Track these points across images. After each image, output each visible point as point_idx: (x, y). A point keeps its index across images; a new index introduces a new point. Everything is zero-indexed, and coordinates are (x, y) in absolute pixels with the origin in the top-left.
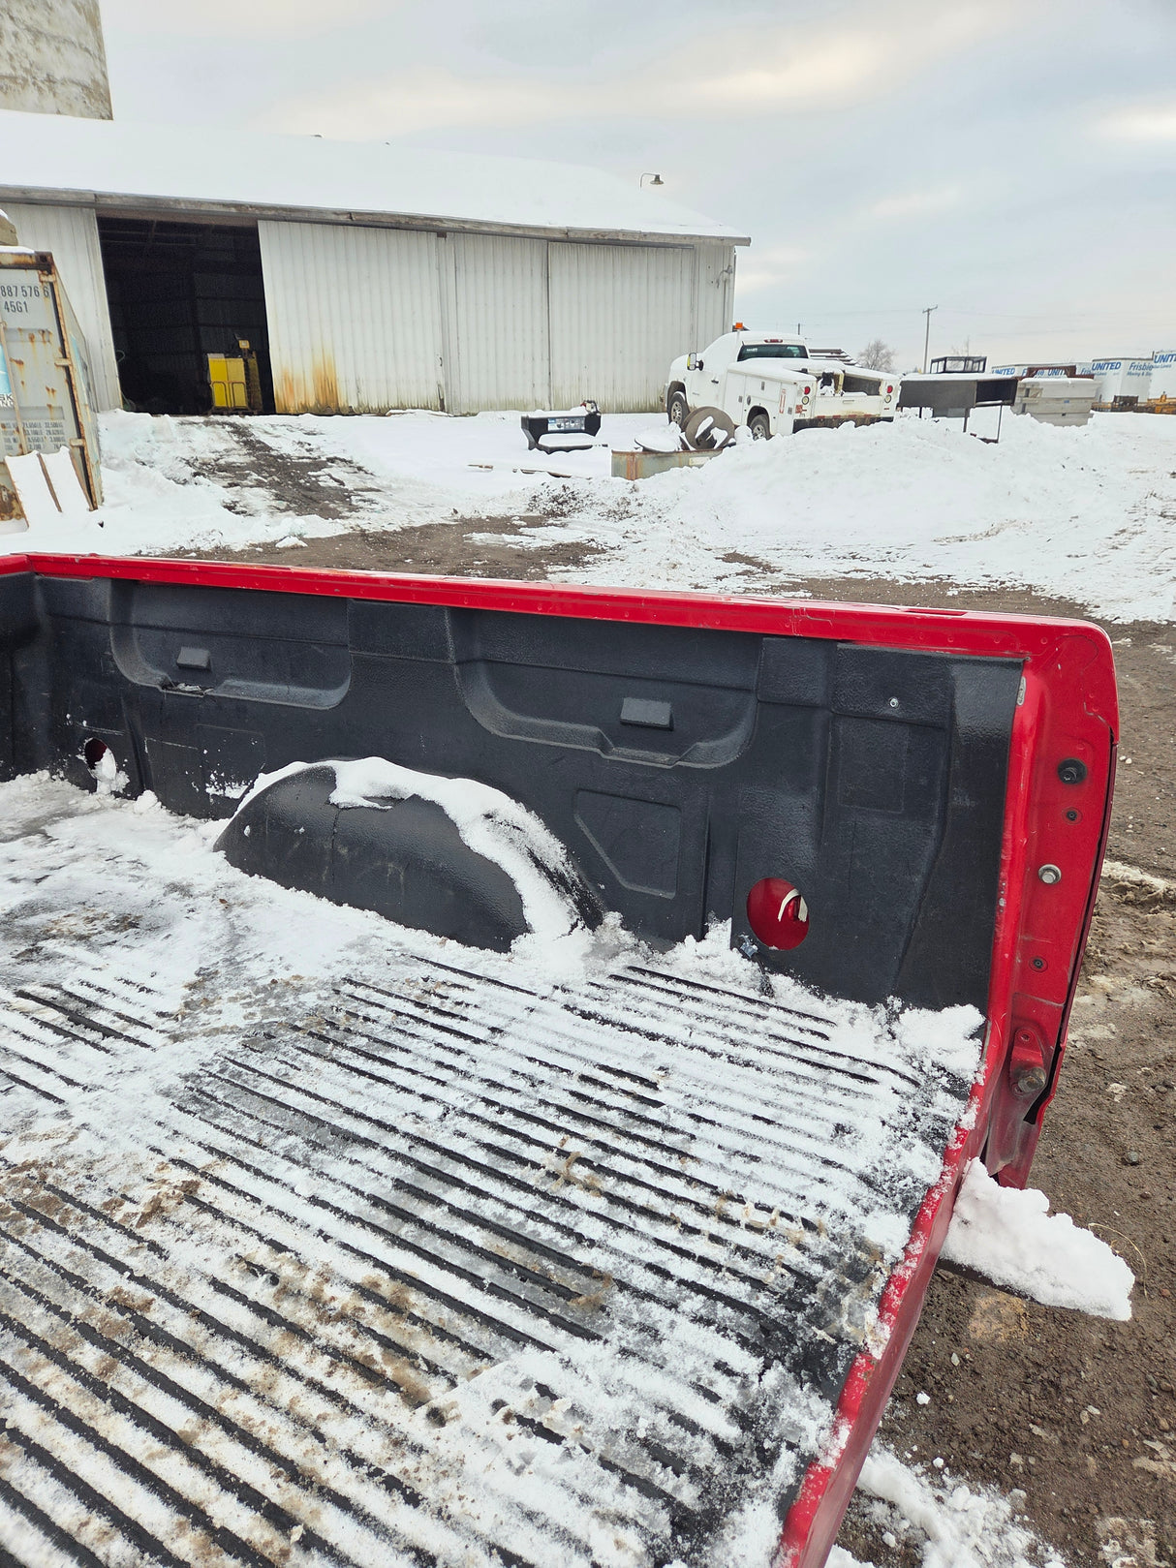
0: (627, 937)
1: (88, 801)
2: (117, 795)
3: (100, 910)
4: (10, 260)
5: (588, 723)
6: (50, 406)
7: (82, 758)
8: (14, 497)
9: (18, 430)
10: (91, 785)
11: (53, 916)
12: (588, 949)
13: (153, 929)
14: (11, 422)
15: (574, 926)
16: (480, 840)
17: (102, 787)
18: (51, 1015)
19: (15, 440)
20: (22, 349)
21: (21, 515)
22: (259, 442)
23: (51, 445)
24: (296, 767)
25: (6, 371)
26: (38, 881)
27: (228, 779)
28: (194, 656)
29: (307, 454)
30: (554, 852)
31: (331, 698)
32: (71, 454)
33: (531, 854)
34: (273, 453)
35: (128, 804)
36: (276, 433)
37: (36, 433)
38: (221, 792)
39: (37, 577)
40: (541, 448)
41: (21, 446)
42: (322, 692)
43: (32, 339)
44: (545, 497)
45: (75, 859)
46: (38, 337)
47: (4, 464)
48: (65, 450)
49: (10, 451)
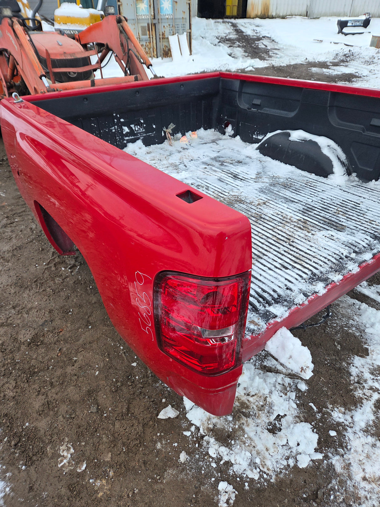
0: (357, 179)
1: (224, 137)
2: (230, 136)
3: (233, 159)
5: (360, 124)
6: (183, 18)
7: (223, 126)
8: (169, 50)
10: (224, 133)
11: (224, 159)
12: (347, 180)
13: (245, 164)
14: (172, 24)
15: (344, 174)
16: (326, 151)
17: (227, 134)
18: (230, 175)
19: (172, 30)
21: (171, 56)
22: (240, 30)
23: (181, 31)
24: (279, 131)
25: (172, 5)
26: (218, 152)
27: (259, 134)
28: (257, 102)
29: (255, 35)
30: (343, 157)
31: (292, 114)
32: (187, 35)
33: (337, 156)
34: (244, 34)
35: (233, 138)
36: (246, 26)
38: (257, 137)
39: (221, 78)
40: (343, 33)
41: (173, 32)
42: (289, 113)
44: (341, 54)
45: (225, 149)
47: (168, 38)
48: (185, 33)
49: (170, 34)
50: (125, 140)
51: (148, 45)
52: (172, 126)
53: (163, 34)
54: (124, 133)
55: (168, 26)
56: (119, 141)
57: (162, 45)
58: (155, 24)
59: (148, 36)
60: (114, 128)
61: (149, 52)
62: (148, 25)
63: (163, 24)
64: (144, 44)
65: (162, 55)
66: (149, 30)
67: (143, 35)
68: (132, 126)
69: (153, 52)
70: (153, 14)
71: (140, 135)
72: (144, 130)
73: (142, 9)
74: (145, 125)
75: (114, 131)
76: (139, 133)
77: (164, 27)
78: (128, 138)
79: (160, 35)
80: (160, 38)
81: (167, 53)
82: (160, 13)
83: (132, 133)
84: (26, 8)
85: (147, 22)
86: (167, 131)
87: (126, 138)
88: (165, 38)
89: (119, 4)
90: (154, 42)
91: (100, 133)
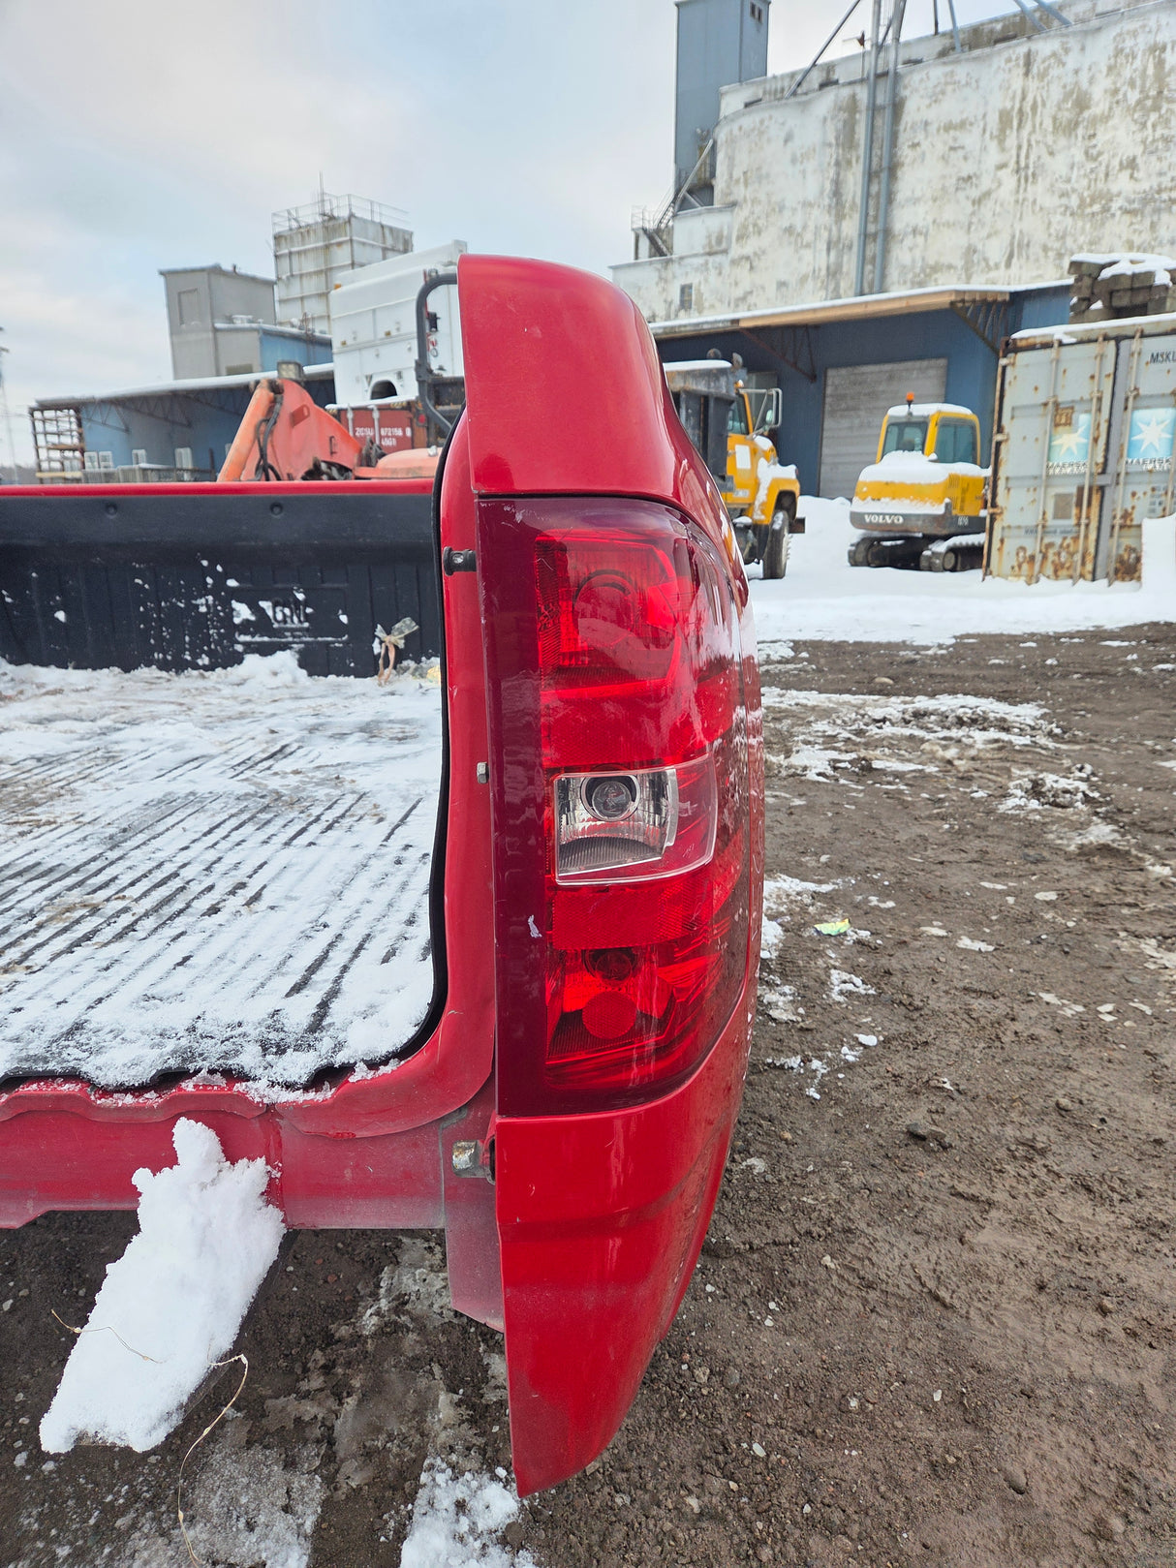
8: (1138, 559)
9: (1166, 493)
14: (1163, 486)
19: (1160, 503)
21: (1139, 578)
41: (1164, 510)
47: (1139, 526)
49: (1152, 513)
50: (239, 643)
51: (1068, 546)
52: (407, 626)
53: (1126, 515)
54: (237, 621)
55: (1149, 493)
56: (218, 643)
57: (1112, 547)
58: (1102, 489)
59: (1073, 521)
60: (203, 601)
61: (1067, 565)
62: (1081, 490)
63: (1130, 489)
64: (1058, 541)
65: (1112, 573)
66: (1079, 504)
67: (1056, 517)
68: (266, 605)
69: (1083, 563)
70: (1100, 460)
71: (294, 637)
72: (306, 625)
73: (1069, 449)
74: (309, 610)
75: (203, 609)
76: (288, 630)
77: (1134, 494)
78: (248, 638)
79: (1114, 517)
80: (1113, 527)
81: (1128, 569)
82: (1125, 459)
83: (262, 624)
85: (1077, 482)
86: (385, 641)
87: (243, 638)
88: (1130, 527)
89: (999, 437)
90: (1093, 536)
91: (159, 609)
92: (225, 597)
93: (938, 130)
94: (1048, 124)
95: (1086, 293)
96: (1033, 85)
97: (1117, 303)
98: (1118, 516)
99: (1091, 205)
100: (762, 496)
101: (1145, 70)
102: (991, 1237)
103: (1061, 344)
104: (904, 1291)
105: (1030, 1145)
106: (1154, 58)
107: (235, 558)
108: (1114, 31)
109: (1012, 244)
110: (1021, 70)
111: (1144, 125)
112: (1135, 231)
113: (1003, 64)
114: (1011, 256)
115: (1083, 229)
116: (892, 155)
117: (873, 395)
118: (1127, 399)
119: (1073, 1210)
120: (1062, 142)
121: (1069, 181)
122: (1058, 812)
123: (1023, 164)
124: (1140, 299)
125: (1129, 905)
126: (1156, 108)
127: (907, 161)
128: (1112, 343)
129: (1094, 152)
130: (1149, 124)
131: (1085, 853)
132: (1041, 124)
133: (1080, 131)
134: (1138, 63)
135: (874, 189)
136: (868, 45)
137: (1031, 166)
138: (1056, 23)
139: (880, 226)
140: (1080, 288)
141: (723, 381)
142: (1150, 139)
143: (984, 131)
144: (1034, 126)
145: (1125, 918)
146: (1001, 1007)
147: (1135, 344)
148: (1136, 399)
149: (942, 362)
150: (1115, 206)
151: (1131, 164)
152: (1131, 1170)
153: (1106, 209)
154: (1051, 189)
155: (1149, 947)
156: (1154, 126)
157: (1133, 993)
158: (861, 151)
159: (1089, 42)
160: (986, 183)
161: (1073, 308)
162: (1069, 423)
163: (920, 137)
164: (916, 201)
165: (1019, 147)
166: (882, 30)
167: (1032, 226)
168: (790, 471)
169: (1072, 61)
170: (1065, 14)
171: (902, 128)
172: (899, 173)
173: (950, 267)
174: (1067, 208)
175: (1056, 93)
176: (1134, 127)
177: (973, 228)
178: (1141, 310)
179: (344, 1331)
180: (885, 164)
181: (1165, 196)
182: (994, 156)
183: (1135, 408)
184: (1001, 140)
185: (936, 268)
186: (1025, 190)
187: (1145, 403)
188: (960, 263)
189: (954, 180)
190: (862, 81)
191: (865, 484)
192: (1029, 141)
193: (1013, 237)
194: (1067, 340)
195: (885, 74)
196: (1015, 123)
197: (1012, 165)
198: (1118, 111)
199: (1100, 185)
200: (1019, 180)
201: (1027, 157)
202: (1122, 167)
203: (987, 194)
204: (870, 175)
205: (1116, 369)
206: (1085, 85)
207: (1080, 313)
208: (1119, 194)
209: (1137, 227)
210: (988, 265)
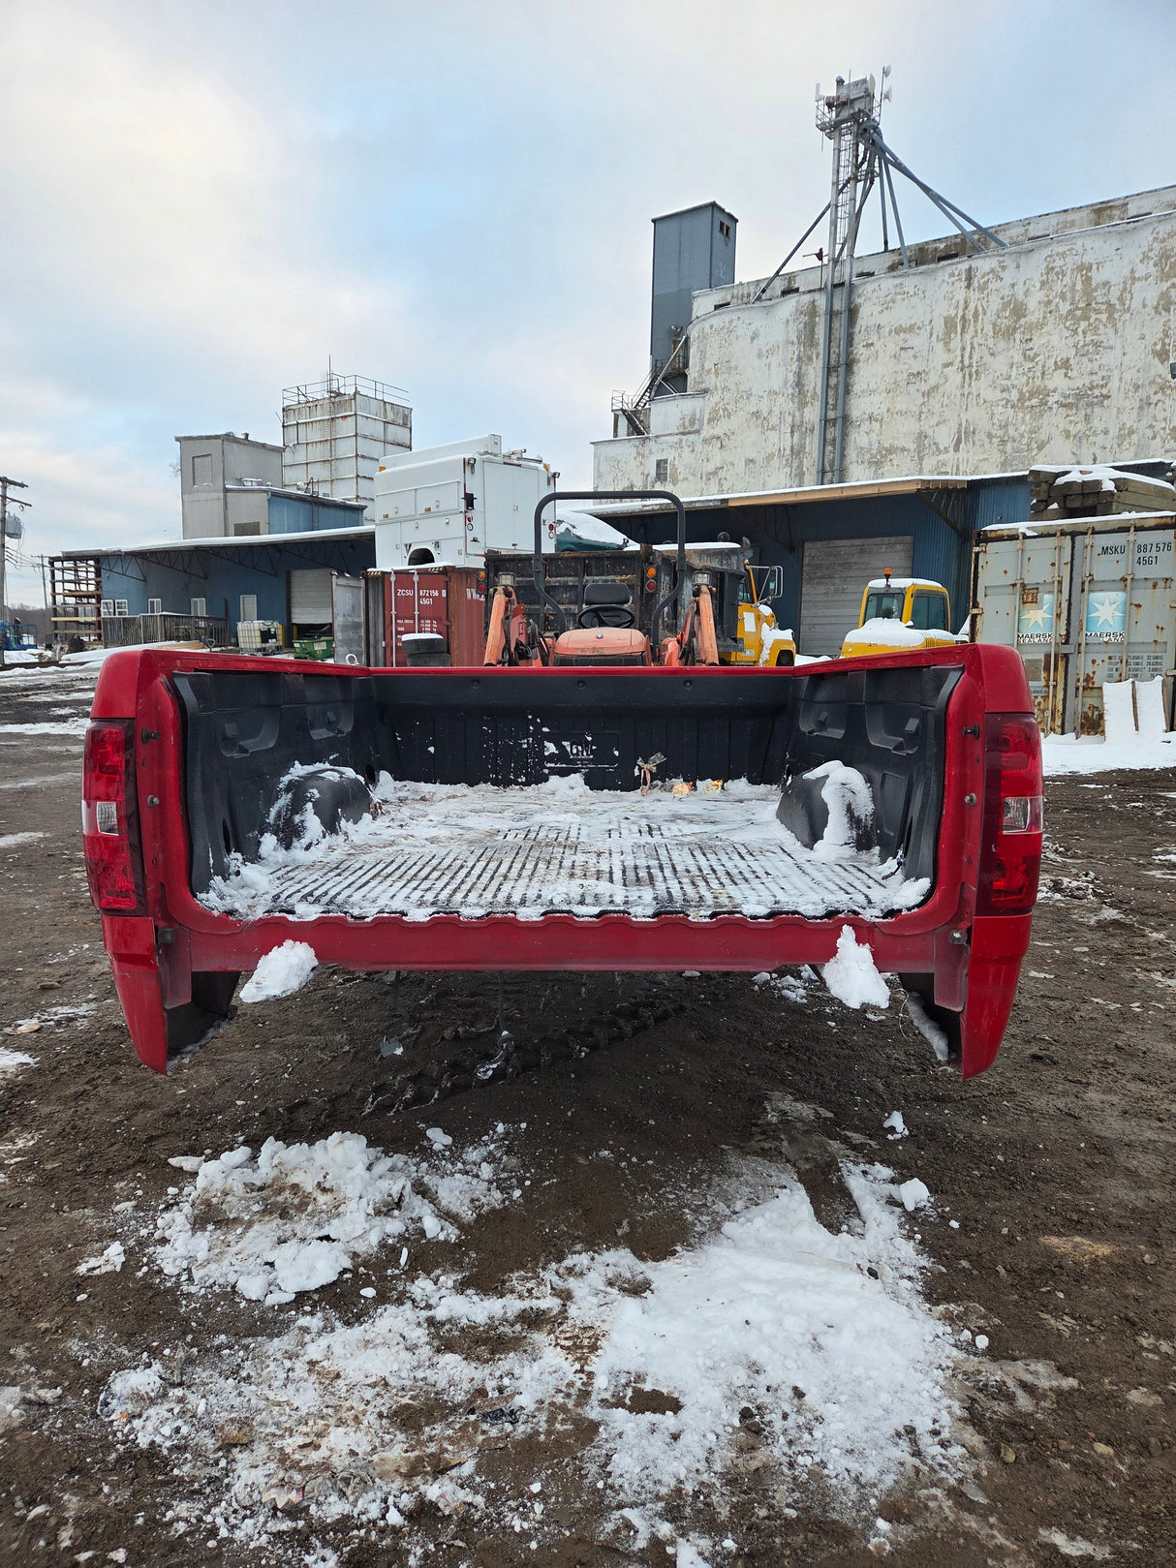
4: (1152, 523)
5: (897, 735)
6: (1156, 641)
8: (1101, 716)
9: (1122, 661)
12: (847, 856)
14: (1118, 655)
15: (848, 844)
19: (1116, 670)
20: (1143, 595)
21: (1103, 733)
23: (1147, 673)
25: (1125, 613)
30: (865, 808)
32: (1164, 682)
33: (850, 805)
37: (1137, 664)
41: (1120, 675)
43: (1154, 586)
46: (1161, 584)
47: (1100, 688)
48: (1159, 679)
49: (1110, 679)
50: (547, 768)
51: (1039, 704)
52: (658, 758)
53: (1088, 679)
54: (546, 754)
55: (1107, 660)
56: (533, 768)
57: (1078, 705)
58: (1066, 656)
59: (1043, 683)
60: (525, 741)
62: (1048, 656)
63: (1091, 657)
65: (1079, 727)
66: (1047, 669)
68: (566, 744)
69: (1053, 719)
70: (1064, 633)
71: (583, 764)
72: (592, 757)
73: (1036, 622)
74: (594, 747)
75: (525, 746)
76: (579, 760)
77: (1094, 662)
78: (553, 765)
79: (1078, 680)
80: (1077, 689)
81: (1092, 724)
82: (1084, 632)
83: (562, 755)
84: (765, 625)
85: (1046, 649)
86: (645, 767)
87: (549, 765)
88: (1092, 688)
89: (975, 611)
90: (1060, 696)
91: (496, 746)
92: (540, 739)
93: (890, 332)
94: (989, 329)
95: (1044, 497)
96: (974, 295)
97: (1069, 505)
98: (1081, 680)
99: (1030, 400)
100: (765, 654)
101: (1074, 285)
102: (1093, 1096)
103: (1025, 537)
104: (1051, 1112)
105: (1105, 1062)
106: (1082, 276)
107: (548, 715)
108: (1046, 252)
109: (959, 432)
110: (964, 284)
111: (1075, 332)
112: (1071, 422)
113: (946, 278)
114: (959, 441)
115: (1024, 420)
116: (849, 354)
117: (846, 566)
118: (1083, 583)
119: (1135, 1087)
120: (1002, 344)
121: (1009, 378)
122: (1076, 902)
123: (967, 363)
124: (1090, 502)
125: (1138, 954)
126: (1086, 318)
127: (862, 358)
128: (1069, 538)
129: (1031, 353)
130: (1080, 330)
131: (1102, 926)
132: (982, 330)
133: (1018, 336)
134: (1067, 280)
135: (833, 381)
136: (825, 260)
137: (974, 365)
138: (993, 244)
139: (839, 413)
140: (1039, 492)
141: (734, 559)
142: (1081, 343)
143: (931, 335)
144: (976, 331)
145: (1138, 961)
146: (1068, 1005)
147: (1088, 539)
148: (1090, 584)
149: (908, 539)
150: (1051, 400)
151: (1066, 365)
152: (1165, 1073)
153: (1043, 403)
154: (993, 385)
155: (1157, 976)
156: (1084, 332)
157: (1151, 998)
158: (821, 348)
159: (1022, 261)
160: (933, 380)
161: (1033, 507)
162: (1034, 601)
163: (874, 338)
164: (872, 392)
165: (963, 349)
166: (838, 247)
167: (977, 416)
168: (788, 634)
169: (1008, 276)
170: (1000, 237)
171: (857, 330)
172: (855, 368)
173: (904, 449)
174: (1008, 401)
175: (995, 303)
176: (1066, 333)
177: (923, 416)
178: (1092, 512)
179: (760, 1122)
180: (842, 360)
181: (1097, 392)
182: (940, 356)
183: (1090, 591)
184: (946, 344)
185: (891, 450)
186: (970, 385)
187: (1100, 586)
188: (913, 447)
189: (905, 376)
190: (820, 289)
191: (851, 645)
192: (972, 343)
193: (960, 425)
194: (1029, 533)
195: (842, 284)
196: (959, 329)
197: (957, 364)
198: (1051, 319)
199: (1038, 382)
200: (964, 377)
201: (970, 358)
202: (1057, 367)
203: (936, 388)
204: (829, 370)
205: (1072, 559)
206: (1020, 297)
207: (1039, 513)
208: (1054, 391)
209: (1072, 418)
210: (938, 448)
